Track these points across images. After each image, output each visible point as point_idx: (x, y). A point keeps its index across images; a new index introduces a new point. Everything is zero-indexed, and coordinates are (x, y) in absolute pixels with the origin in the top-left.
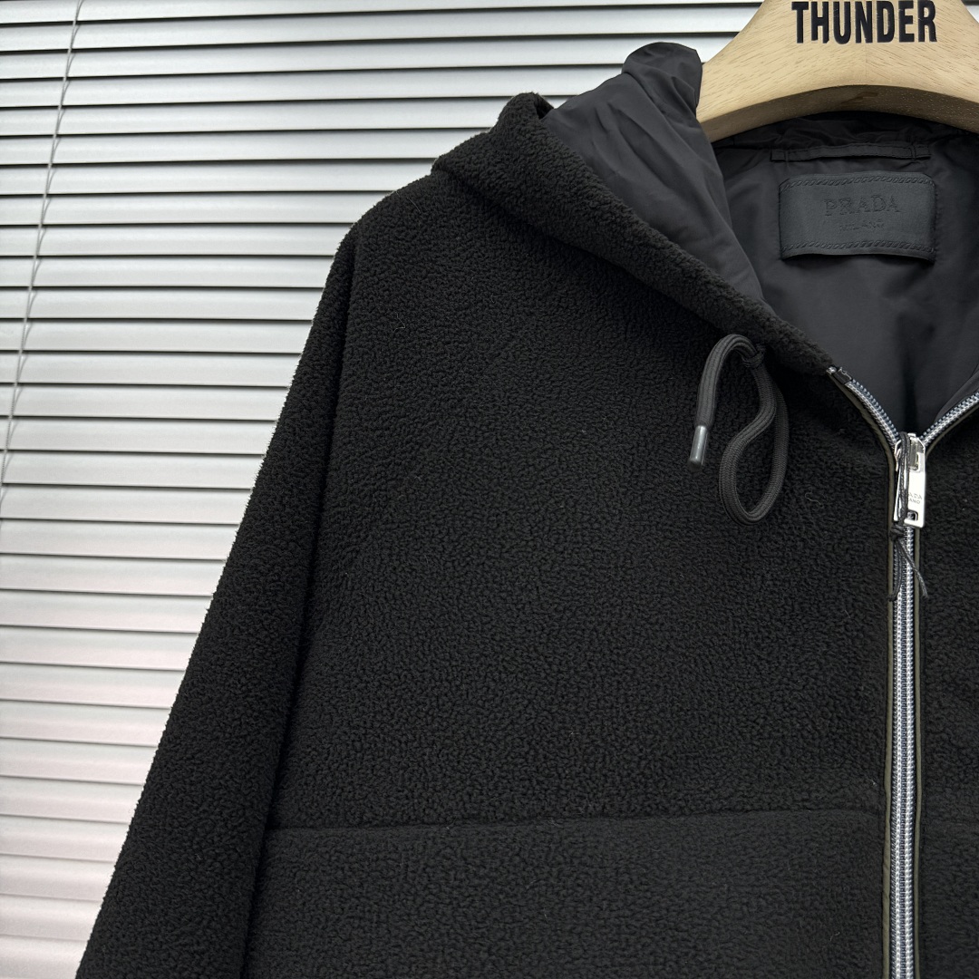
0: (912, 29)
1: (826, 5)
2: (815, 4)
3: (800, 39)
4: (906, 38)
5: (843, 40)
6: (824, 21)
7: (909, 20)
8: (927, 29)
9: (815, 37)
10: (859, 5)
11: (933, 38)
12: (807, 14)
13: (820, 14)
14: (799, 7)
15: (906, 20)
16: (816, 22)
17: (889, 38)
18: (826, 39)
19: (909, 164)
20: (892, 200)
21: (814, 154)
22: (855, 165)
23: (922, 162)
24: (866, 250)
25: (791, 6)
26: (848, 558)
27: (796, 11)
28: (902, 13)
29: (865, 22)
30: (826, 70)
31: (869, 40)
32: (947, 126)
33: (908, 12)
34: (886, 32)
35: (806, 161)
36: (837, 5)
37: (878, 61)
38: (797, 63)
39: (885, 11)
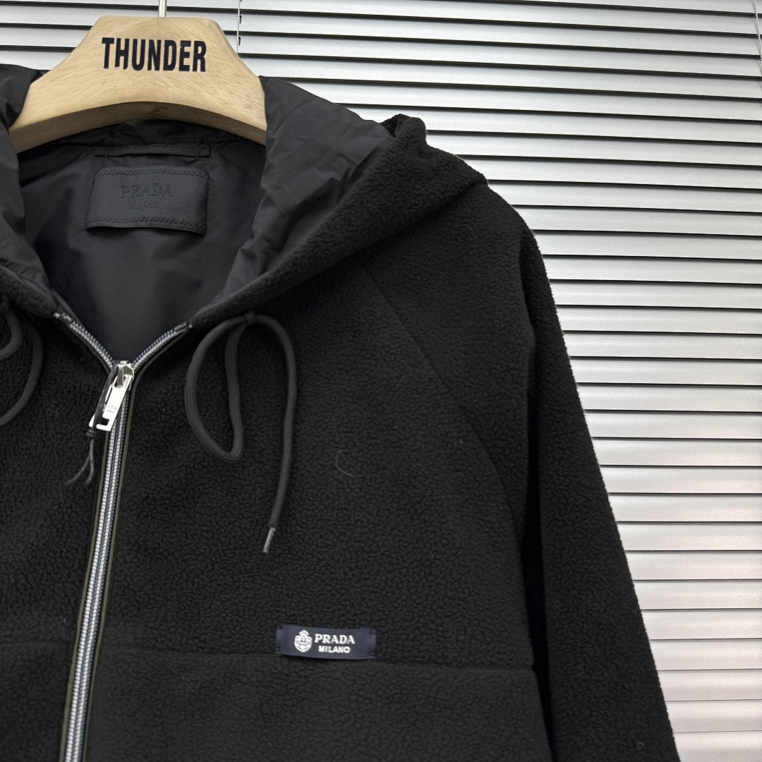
0: (189, 61)
1: (127, 41)
2: (119, 40)
3: (106, 66)
4: (184, 68)
5: (138, 67)
6: (125, 53)
7: (187, 55)
8: (199, 62)
9: (117, 64)
10: (151, 42)
11: (203, 69)
12: (113, 47)
13: (123, 48)
14: (107, 41)
15: (185, 55)
16: (119, 53)
17: (171, 68)
18: (126, 66)
19: (195, 160)
20: (168, 188)
21: (125, 151)
22: (156, 161)
23: (204, 159)
24: (144, 224)
25: (101, 40)
26: (70, 454)
27: (104, 45)
28: (182, 50)
29: (155, 55)
30: (124, 89)
31: (157, 68)
32: (229, 134)
33: (187, 49)
34: (170, 63)
35: (119, 156)
36: (135, 41)
37: (162, 85)
38: (103, 83)
39: (170, 48)
